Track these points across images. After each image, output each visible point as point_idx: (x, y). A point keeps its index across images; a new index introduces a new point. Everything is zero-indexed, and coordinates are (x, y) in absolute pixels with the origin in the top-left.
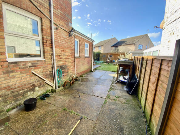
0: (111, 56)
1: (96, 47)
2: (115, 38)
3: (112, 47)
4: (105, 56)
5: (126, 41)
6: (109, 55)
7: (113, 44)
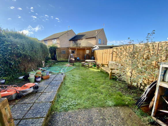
0: (73, 52)
1: (48, 40)
2: (72, 30)
3: (70, 40)
4: (64, 52)
5: (85, 35)
6: (70, 51)
7: (71, 37)
